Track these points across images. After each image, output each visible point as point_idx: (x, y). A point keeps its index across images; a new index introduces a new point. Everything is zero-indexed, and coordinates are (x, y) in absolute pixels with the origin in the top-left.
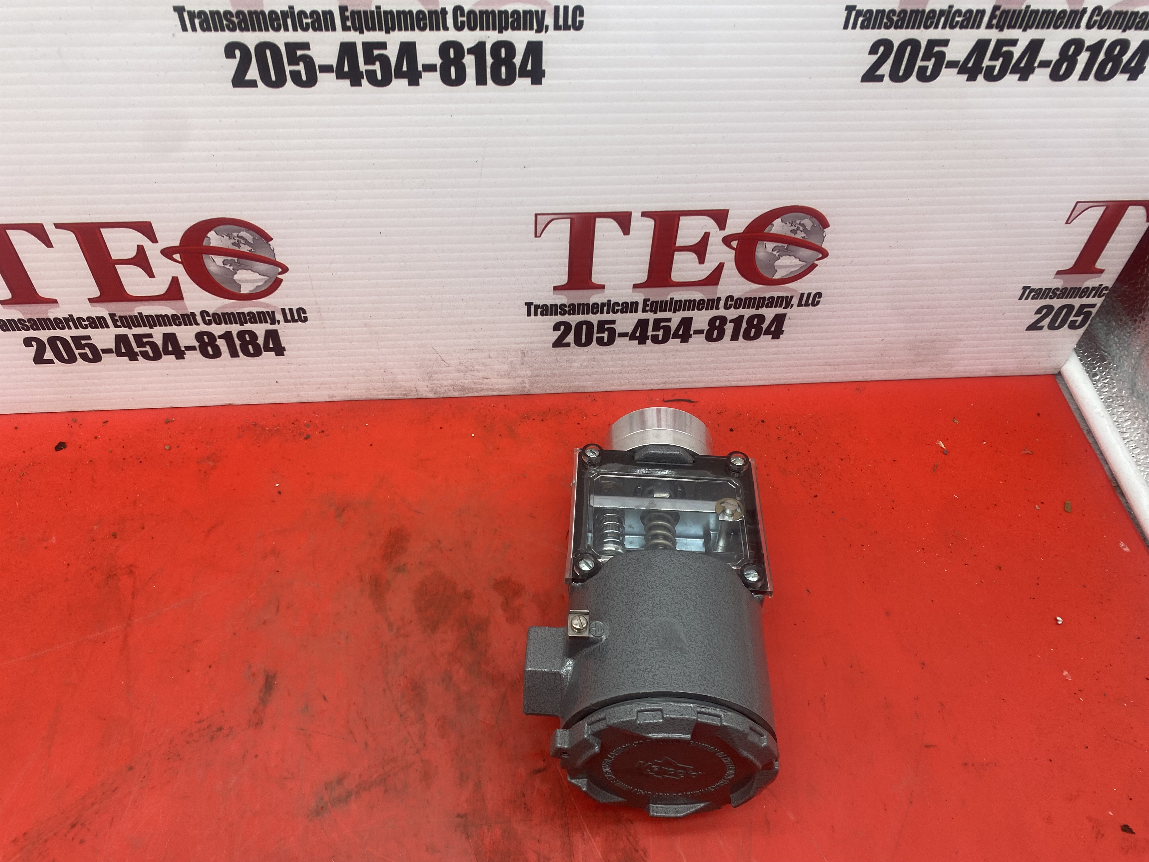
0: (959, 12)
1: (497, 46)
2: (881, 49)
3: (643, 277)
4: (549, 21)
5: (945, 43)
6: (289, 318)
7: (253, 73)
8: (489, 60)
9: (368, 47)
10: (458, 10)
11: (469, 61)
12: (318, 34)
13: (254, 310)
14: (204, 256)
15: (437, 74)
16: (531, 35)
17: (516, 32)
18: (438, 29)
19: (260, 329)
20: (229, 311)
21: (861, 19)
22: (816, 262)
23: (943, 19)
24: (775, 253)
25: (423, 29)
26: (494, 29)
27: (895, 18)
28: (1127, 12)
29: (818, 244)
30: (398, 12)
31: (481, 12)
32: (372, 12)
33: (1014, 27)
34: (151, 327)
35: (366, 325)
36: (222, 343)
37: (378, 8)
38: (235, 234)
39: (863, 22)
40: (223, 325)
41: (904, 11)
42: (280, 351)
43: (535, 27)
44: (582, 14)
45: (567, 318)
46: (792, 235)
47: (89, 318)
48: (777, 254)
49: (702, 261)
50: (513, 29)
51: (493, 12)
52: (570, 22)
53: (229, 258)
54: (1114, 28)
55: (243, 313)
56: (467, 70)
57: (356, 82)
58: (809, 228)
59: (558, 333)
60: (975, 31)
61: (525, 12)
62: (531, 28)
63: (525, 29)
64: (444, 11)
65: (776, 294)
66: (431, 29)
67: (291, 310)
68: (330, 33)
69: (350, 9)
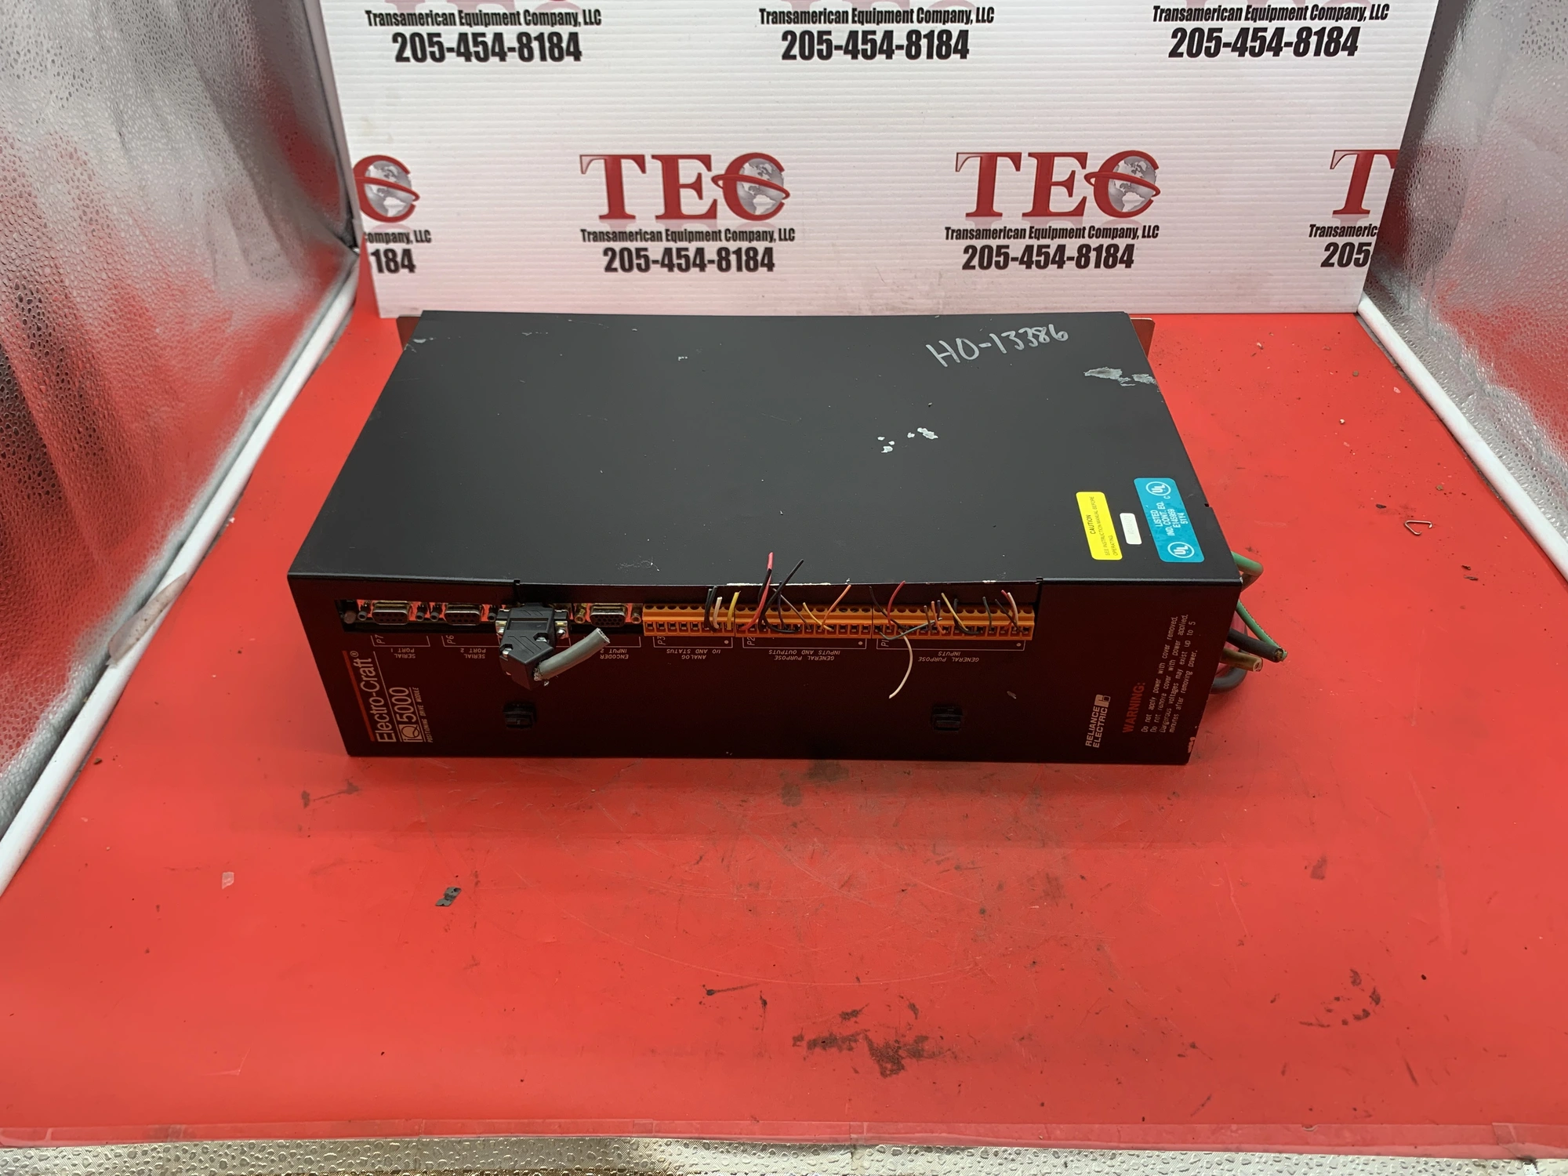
0: (1225, 9)
1: (941, 33)
2: (1179, 34)
3: (1029, 208)
4: (973, 17)
5: (1220, 30)
6: (783, 237)
7: (796, 51)
8: (936, 42)
9: (865, 33)
10: (920, 10)
11: (924, 42)
12: (838, 25)
13: (761, 229)
14: (739, 183)
15: (904, 52)
16: (962, 26)
17: (953, 24)
18: (907, 22)
19: (761, 246)
20: (743, 229)
21: (1164, 15)
22: (1152, 199)
23: (1216, 14)
24: (1122, 189)
25: (898, 22)
26: (940, 22)
27: (1186, 14)
28: (1335, 8)
29: (1152, 183)
30: (886, 12)
31: (934, 12)
32: (870, 12)
33: (1263, 19)
34: (690, 242)
35: (834, 245)
36: (733, 258)
37: (874, 9)
38: (761, 166)
39: (1165, 17)
40: (738, 242)
41: (1190, 9)
42: (770, 266)
43: (965, 21)
44: (993, 13)
45: (974, 242)
46: (1133, 175)
47: (652, 232)
48: (1124, 191)
49: (1071, 195)
50: (952, 22)
51: (941, 12)
52: (986, 18)
53: (753, 185)
54: (1330, 19)
55: (753, 232)
56: (922, 49)
57: (855, 57)
58: (1144, 169)
59: (967, 256)
60: (1238, 22)
61: (959, 11)
62: (962, 21)
63: (959, 22)
64: (912, 11)
65: (1125, 226)
66: (904, 22)
67: (785, 230)
68: (845, 25)
69: (858, 10)
